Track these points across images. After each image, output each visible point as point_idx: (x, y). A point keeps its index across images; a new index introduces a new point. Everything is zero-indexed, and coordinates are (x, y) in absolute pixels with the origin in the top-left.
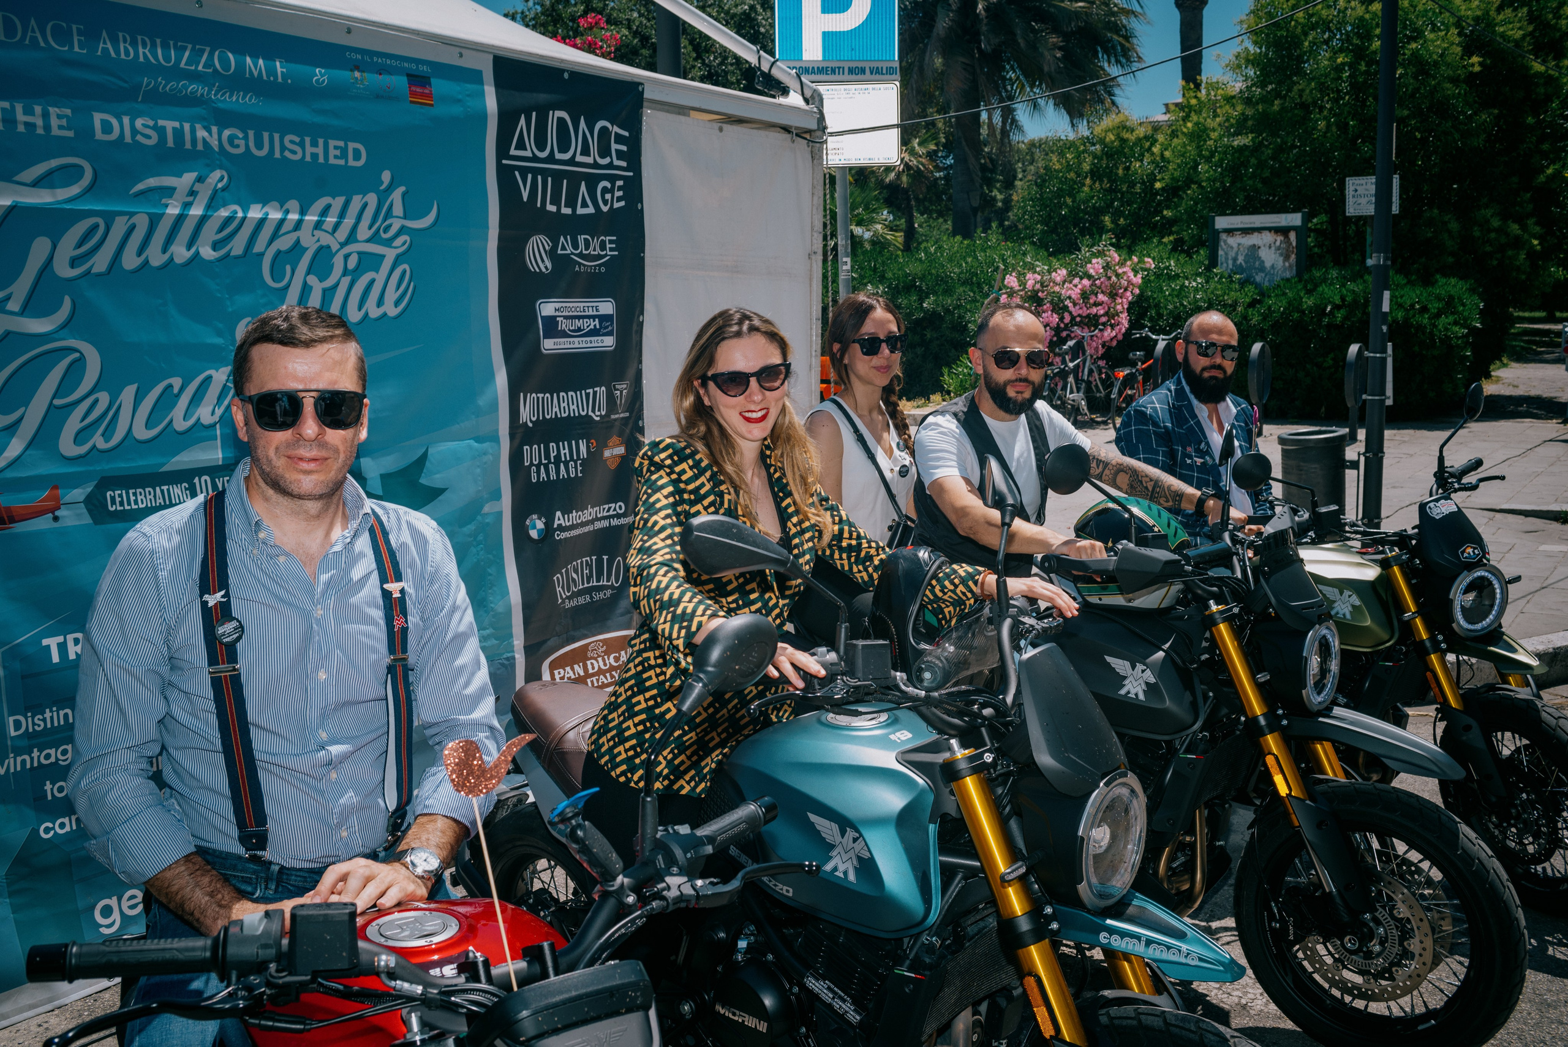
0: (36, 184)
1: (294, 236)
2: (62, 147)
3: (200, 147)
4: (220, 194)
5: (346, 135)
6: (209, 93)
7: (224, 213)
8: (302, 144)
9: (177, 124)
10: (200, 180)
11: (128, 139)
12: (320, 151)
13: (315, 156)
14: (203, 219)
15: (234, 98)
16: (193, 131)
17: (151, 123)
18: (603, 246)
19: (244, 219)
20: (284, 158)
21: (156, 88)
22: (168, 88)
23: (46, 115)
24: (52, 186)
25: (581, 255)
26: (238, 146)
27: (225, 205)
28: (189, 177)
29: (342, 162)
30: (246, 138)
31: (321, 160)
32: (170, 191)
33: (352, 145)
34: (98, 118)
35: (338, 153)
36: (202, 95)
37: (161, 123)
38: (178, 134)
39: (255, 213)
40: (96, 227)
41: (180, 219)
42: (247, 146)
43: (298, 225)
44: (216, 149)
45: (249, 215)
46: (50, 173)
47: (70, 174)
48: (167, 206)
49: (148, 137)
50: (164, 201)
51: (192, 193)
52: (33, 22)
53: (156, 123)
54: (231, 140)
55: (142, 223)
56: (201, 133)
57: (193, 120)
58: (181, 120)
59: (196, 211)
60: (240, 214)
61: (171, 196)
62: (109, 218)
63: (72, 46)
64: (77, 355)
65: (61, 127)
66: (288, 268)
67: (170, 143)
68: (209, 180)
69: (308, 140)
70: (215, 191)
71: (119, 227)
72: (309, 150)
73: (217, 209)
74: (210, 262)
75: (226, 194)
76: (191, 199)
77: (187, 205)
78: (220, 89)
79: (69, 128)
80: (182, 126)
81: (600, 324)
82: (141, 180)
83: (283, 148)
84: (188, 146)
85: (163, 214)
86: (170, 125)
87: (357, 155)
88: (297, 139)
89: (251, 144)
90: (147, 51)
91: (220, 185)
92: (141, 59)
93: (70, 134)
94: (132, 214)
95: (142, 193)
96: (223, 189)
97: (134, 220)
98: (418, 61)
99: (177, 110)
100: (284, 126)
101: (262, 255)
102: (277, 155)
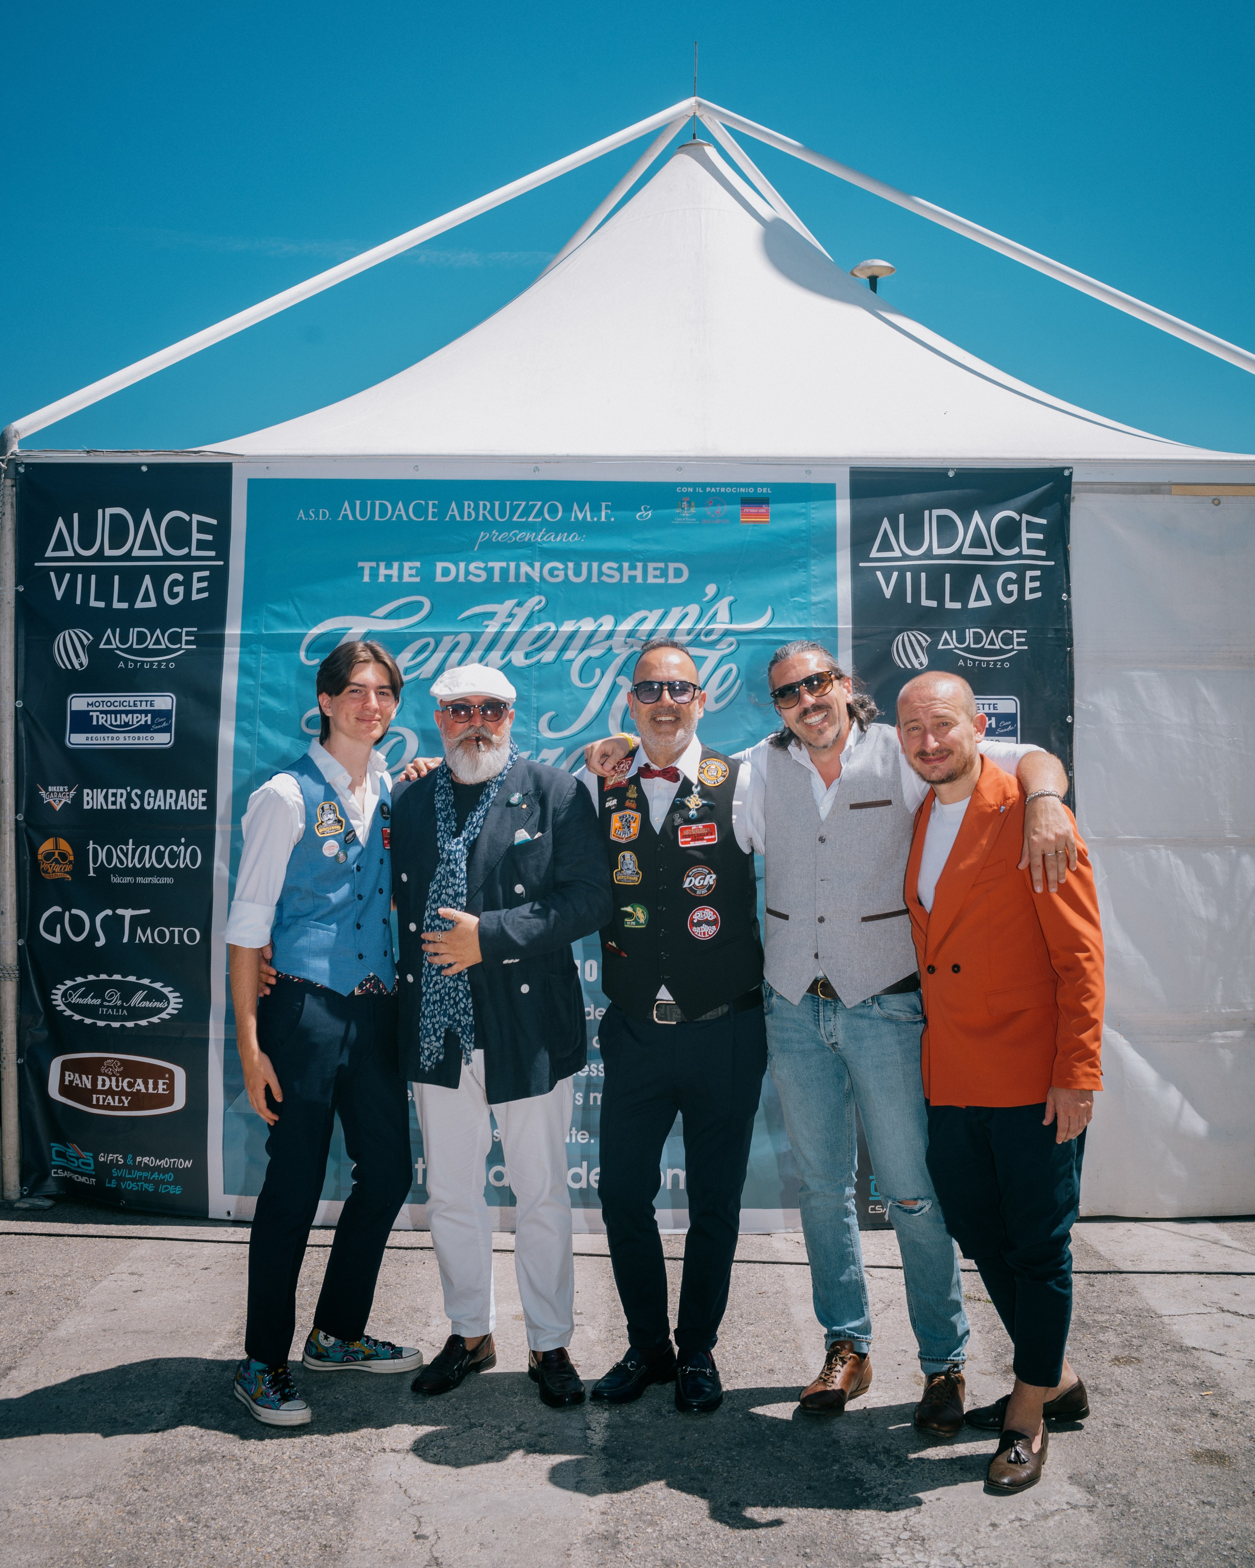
0: (387, 617)
1: (607, 644)
2: (412, 589)
3: (523, 579)
4: (535, 615)
5: (667, 558)
6: (536, 537)
7: (538, 629)
8: (620, 570)
9: (504, 564)
10: (519, 605)
11: (462, 579)
12: (638, 573)
13: (632, 578)
14: (519, 634)
15: (558, 539)
16: (518, 568)
17: (482, 565)
18: (1007, 640)
19: (557, 631)
20: (602, 583)
21: (490, 539)
22: (500, 539)
23: (401, 569)
24: (399, 617)
25: (968, 649)
26: (557, 576)
27: (539, 623)
28: (510, 604)
29: (662, 581)
30: (566, 569)
31: (639, 580)
32: (491, 615)
33: (672, 566)
34: (440, 566)
35: (658, 573)
36: (530, 539)
37: (490, 564)
38: (504, 572)
39: (568, 627)
40: (428, 644)
41: (498, 635)
42: (566, 575)
43: (610, 635)
44: (538, 580)
45: (561, 629)
46: (398, 608)
47: (412, 608)
48: (487, 626)
49: (478, 576)
50: (485, 623)
51: (511, 615)
52: (400, 505)
53: (487, 566)
54: (551, 572)
55: (465, 640)
56: (525, 568)
57: (518, 559)
58: (508, 560)
59: (513, 629)
60: (553, 628)
61: (492, 619)
62: (438, 638)
63: (427, 517)
64: (400, 738)
65: (410, 576)
66: (598, 672)
67: (497, 578)
68: (527, 604)
69: (626, 565)
70: (532, 613)
71: (447, 642)
72: (627, 573)
73: (532, 626)
74: (522, 668)
75: (542, 614)
76: (510, 620)
77: (505, 625)
78: (547, 532)
79: (417, 576)
80: (508, 565)
81: (997, 723)
82: (468, 609)
83: (600, 573)
84: (512, 579)
85: (483, 632)
86: (497, 566)
87: (678, 573)
88: (615, 565)
89: (570, 573)
90: (486, 513)
91: (537, 608)
92: (481, 519)
93: (417, 579)
94: (456, 634)
95: (469, 618)
96: (540, 611)
97: (458, 638)
98: (755, 485)
99: (507, 553)
100: (602, 556)
101: (572, 661)
102: (595, 579)
